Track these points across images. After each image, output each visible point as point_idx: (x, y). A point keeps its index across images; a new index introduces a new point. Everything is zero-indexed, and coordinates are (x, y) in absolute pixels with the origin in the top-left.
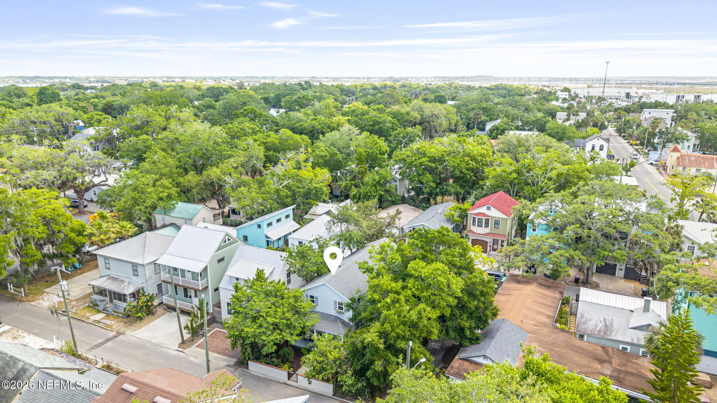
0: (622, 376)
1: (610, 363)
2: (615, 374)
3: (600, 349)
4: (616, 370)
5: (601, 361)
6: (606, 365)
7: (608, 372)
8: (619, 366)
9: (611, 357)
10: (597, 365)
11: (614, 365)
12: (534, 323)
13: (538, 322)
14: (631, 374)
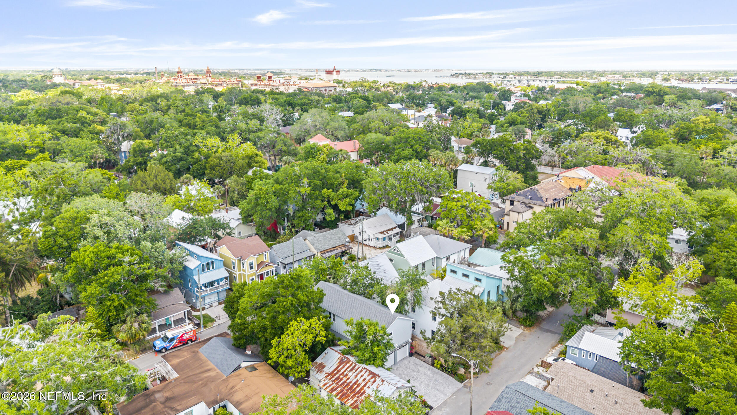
0: (148, 400)
1: (163, 403)
2: (152, 398)
3: (178, 408)
4: (155, 401)
5: (168, 399)
6: (163, 399)
7: (157, 396)
8: (155, 405)
9: (165, 407)
10: (167, 394)
11: (158, 403)
12: (236, 388)
13: (236, 391)
14: (144, 407)
